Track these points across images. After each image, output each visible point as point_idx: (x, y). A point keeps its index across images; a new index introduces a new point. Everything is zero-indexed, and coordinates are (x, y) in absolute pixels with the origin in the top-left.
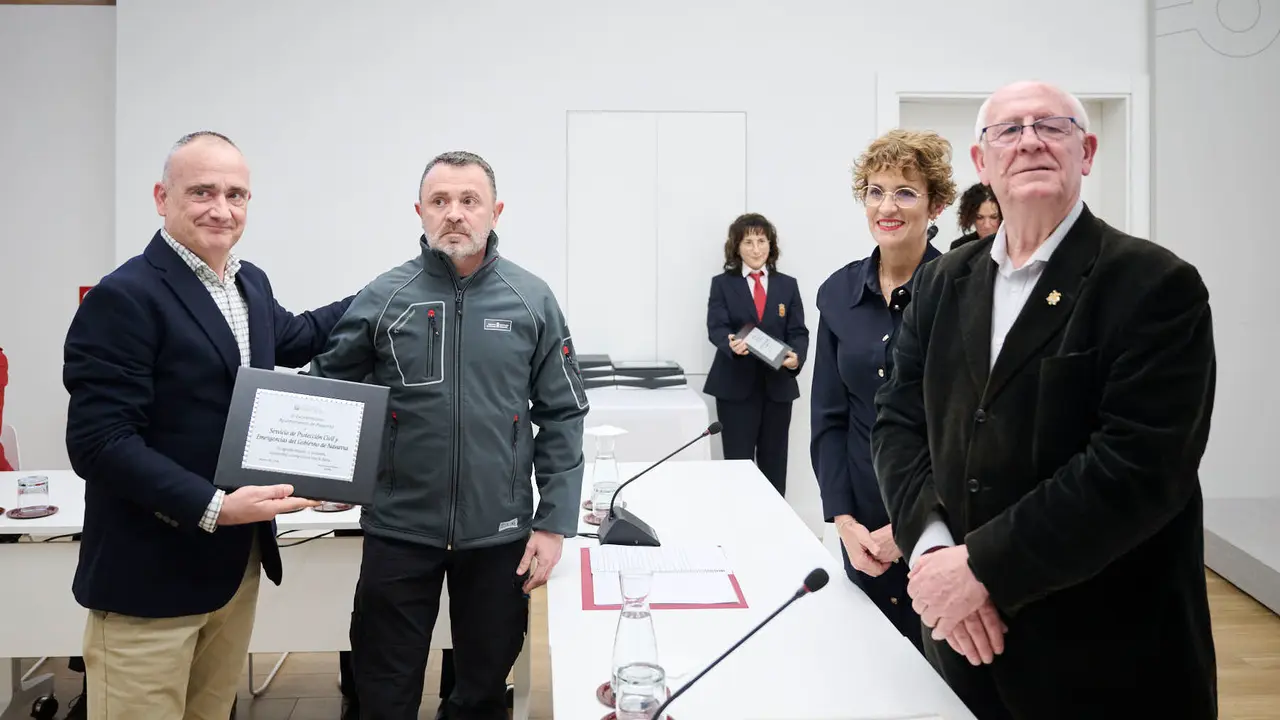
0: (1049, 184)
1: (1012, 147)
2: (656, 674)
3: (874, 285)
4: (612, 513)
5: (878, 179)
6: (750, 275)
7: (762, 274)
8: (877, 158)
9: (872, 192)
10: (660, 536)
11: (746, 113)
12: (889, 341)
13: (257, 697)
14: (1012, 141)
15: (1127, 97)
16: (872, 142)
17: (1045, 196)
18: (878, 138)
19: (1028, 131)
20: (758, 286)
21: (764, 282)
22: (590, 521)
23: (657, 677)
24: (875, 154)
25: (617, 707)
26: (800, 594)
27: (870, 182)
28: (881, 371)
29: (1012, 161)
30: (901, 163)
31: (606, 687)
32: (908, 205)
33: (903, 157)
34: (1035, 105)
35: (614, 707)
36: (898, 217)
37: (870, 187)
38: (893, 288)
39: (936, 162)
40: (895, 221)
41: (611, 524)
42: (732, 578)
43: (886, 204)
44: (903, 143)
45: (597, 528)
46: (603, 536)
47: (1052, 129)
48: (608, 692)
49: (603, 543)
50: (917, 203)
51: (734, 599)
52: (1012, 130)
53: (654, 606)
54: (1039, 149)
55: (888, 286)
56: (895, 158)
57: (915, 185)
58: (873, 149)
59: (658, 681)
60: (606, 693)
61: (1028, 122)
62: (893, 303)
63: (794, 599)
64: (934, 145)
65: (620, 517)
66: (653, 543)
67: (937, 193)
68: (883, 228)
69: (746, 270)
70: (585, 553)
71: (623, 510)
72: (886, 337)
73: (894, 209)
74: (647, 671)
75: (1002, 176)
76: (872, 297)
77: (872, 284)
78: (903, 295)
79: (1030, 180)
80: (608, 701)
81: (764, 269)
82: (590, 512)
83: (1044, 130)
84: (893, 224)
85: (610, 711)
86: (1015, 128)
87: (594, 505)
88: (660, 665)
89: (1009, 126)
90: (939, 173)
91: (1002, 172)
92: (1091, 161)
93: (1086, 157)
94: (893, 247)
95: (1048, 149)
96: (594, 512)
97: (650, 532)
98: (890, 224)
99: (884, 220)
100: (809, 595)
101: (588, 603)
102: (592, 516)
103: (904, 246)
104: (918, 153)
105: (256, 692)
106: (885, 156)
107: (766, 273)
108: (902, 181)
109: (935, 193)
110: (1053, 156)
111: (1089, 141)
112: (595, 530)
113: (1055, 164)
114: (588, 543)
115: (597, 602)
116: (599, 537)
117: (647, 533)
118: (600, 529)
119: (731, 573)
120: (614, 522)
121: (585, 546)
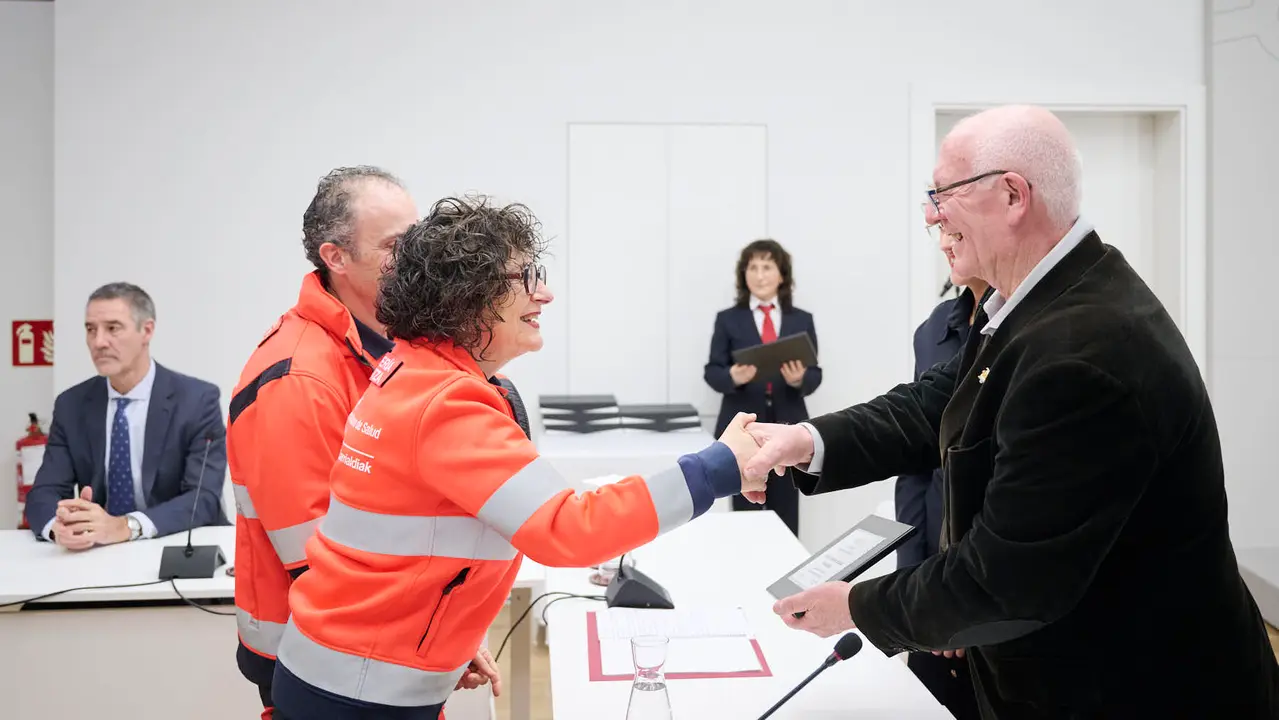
3: (957, 320)
4: (621, 572)
6: (760, 307)
7: (773, 306)
10: (673, 596)
11: (766, 126)
15: (1182, 110)
20: (768, 322)
21: (776, 317)
22: (597, 581)
26: (830, 662)
41: (620, 585)
42: (754, 643)
45: (605, 588)
46: (612, 598)
49: (611, 605)
51: (758, 666)
53: (669, 676)
63: (824, 667)
65: (631, 577)
66: (669, 606)
69: (754, 304)
70: (592, 618)
71: (632, 569)
77: (953, 319)
81: (775, 301)
82: (595, 572)
96: (600, 572)
97: (663, 594)
100: (841, 663)
101: (596, 674)
102: (599, 577)
107: (778, 307)
112: (602, 591)
114: (594, 606)
115: (606, 671)
116: (606, 599)
117: (660, 594)
118: (608, 591)
119: (753, 638)
120: (623, 583)
121: (591, 610)
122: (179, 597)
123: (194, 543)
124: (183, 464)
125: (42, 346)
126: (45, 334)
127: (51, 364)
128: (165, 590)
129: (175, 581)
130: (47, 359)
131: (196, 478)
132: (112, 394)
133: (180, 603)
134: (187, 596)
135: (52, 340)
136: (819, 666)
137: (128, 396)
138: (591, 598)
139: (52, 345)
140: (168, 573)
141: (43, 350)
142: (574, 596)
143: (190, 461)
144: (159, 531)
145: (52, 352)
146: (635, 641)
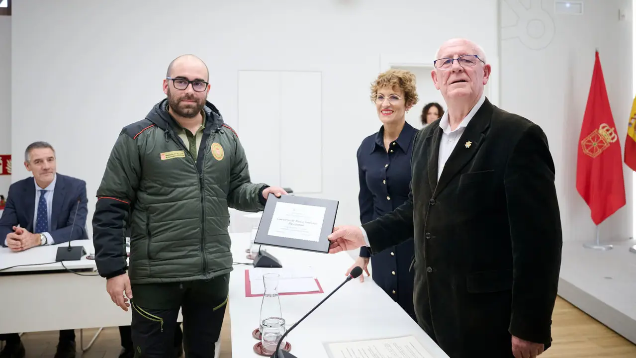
0: (466, 89)
1: (448, 70)
2: (281, 322)
3: (380, 142)
4: (260, 253)
5: (382, 91)
8: (382, 82)
9: (379, 98)
10: (281, 263)
12: (388, 168)
13: (85, 352)
14: (449, 67)
16: (379, 75)
17: (464, 95)
18: (382, 73)
19: (455, 62)
22: (249, 257)
23: (282, 323)
24: (381, 79)
25: (262, 339)
27: (378, 92)
28: (384, 181)
29: (449, 76)
30: (392, 84)
31: (257, 331)
32: (395, 103)
33: (392, 81)
34: (459, 49)
35: (261, 340)
36: (390, 109)
37: (379, 95)
38: (390, 142)
39: (408, 83)
40: (389, 110)
41: (259, 259)
42: (316, 280)
43: (385, 103)
44: (393, 74)
45: (253, 260)
46: (255, 264)
47: (467, 61)
48: (259, 333)
49: (255, 267)
50: (400, 102)
51: (318, 289)
52: (448, 62)
53: (280, 294)
54: (460, 71)
55: (387, 142)
56: (389, 81)
57: (399, 93)
58: (380, 77)
59: (281, 325)
60: (257, 333)
61: (456, 57)
62: (390, 150)
63: (346, 281)
64: (407, 76)
65: (264, 254)
66: (279, 266)
67: (409, 98)
68: (384, 114)
70: (247, 272)
71: (265, 251)
72: (387, 165)
73: (389, 105)
74: (276, 321)
75: (445, 84)
76: (380, 148)
77: (379, 142)
78: (395, 145)
79: (456, 87)
80: (258, 337)
82: (249, 254)
83: (464, 61)
84: (388, 112)
85: (259, 341)
86: (449, 61)
87: (251, 251)
88: (283, 318)
89: (447, 60)
90: (409, 88)
91: (444, 83)
92: (488, 78)
93: (485, 75)
94: (388, 123)
95: (465, 71)
96: (251, 254)
98: (387, 112)
99: (384, 110)
101: (248, 294)
102: (250, 256)
103: (393, 123)
104: (400, 79)
105: (84, 349)
106: (384, 80)
108: (392, 92)
109: (408, 98)
110: (467, 74)
111: (487, 68)
112: (251, 261)
113: (469, 79)
114: (247, 267)
115: (252, 293)
116: (253, 264)
117: (277, 262)
118: (254, 261)
119: (316, 278)
120: (261, 257)
121: (246, 269)
122: (64, 268)
123: (71, 245)
124: (69, 215)
125: (6, 166)
126: (8, 161)
127: (10, 174)
128: (59, 266)
129: (63, 262)
130: (9, 172)
131: (73, 220)
132: (38, 188)
133: (65, 271)
134: (68, 268)
135: (11, 163)
136: (344, 281)
137: (45, 189)
138: (247, 264)
139: (10, 165)
140: (59, 259)
141: (7, 168)
142: (239, 264)
143: (71, 213)
144: (55, 242)
145: (11, 169)
146: (265, 276)
